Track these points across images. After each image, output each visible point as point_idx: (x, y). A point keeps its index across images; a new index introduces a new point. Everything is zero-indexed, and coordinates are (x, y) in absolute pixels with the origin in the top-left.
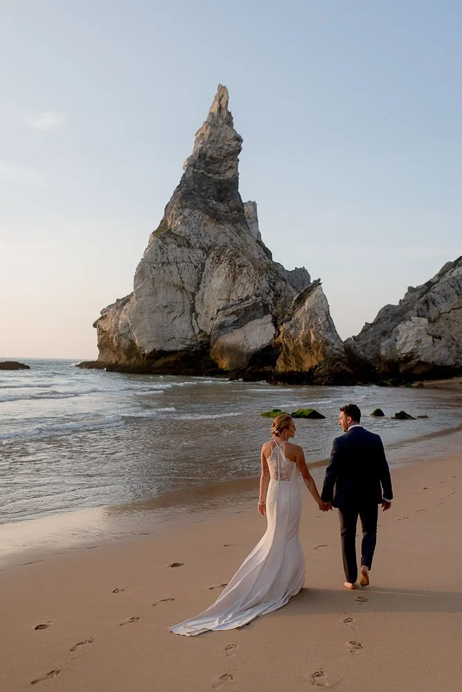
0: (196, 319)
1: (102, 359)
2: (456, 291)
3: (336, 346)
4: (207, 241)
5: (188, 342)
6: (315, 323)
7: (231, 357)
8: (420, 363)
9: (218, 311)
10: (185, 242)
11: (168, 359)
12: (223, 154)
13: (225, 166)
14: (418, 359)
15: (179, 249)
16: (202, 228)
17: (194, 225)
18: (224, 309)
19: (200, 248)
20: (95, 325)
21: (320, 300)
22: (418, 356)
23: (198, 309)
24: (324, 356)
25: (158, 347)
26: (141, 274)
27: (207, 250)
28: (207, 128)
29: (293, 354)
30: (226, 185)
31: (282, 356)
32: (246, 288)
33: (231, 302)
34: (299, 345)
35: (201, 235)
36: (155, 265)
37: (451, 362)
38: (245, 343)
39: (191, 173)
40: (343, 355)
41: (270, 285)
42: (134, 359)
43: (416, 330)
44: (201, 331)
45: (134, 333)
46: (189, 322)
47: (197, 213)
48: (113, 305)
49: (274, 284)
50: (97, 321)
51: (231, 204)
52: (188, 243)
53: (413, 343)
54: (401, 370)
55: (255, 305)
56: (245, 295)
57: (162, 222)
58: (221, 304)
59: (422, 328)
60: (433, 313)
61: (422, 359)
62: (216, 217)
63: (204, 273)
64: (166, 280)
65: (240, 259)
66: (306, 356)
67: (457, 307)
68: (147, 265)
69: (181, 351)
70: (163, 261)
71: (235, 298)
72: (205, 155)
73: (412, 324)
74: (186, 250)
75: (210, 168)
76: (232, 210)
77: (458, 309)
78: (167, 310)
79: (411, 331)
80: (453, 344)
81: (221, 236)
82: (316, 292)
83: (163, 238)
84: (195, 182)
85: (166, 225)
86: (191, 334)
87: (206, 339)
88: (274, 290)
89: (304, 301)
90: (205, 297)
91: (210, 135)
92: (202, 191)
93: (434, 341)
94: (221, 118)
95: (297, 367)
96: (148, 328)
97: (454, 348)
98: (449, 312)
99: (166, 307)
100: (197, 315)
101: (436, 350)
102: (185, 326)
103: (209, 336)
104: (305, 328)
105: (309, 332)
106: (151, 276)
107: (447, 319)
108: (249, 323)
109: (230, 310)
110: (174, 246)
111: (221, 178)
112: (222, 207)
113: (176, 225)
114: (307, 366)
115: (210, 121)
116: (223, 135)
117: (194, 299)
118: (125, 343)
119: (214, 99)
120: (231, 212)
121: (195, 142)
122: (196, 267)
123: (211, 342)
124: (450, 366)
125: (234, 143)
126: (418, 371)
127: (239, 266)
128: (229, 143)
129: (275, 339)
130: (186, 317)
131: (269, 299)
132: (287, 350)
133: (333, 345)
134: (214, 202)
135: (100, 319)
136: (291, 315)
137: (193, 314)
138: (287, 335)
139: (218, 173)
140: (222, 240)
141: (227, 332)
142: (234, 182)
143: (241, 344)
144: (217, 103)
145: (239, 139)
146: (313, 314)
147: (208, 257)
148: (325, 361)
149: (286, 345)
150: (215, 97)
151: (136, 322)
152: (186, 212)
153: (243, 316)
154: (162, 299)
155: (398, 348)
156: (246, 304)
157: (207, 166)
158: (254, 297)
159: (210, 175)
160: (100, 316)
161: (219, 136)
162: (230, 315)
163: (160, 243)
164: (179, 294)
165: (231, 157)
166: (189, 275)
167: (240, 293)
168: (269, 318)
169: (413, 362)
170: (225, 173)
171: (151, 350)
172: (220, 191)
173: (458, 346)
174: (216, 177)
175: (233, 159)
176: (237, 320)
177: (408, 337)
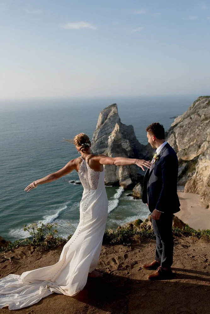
0: (116, 177)
5: (115, 181)
7: (124, 186)
23: (116, 175)
25: (109, 182)
47: (114, 153)
56: (126, 175)
58: (121, 176)
64: (110, 169)
69: (113, 182)
71: (124, 175)
72: (115, 140)
76: (120, 150)
78: (110, 175)
84: (113, 146)
86: (115, 179)
90: (118, 173)
95: (136, 195)
96: (107, 178)
102: (114, 178)
104: (138, 190)
106: (107, 169)
117: (115, 172)
130: (114, 176)
139: (118, 143)
141: (123, 181)
152: (112, 153)
153: (126, 178)
154: (109, 173)
162: (123, 178)
164: (112, 172)
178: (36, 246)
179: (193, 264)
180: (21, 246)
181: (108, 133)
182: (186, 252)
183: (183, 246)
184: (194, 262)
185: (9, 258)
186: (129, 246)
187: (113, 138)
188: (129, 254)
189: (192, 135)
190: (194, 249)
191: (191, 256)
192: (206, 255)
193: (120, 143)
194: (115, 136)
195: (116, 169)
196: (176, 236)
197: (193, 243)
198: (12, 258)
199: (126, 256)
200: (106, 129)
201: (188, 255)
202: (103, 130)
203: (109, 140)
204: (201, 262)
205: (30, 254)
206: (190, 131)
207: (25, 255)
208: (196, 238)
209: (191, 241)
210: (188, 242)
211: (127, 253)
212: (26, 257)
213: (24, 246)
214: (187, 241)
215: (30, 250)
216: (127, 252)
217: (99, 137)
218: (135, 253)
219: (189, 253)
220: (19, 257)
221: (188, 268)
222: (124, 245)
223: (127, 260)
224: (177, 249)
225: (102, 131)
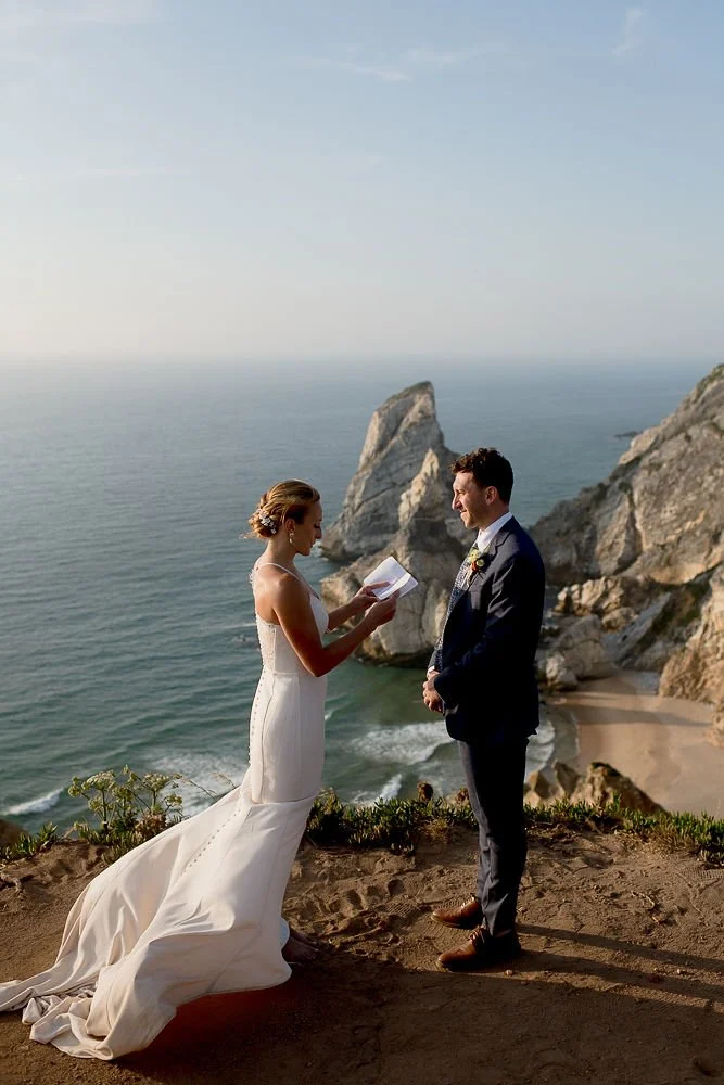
0: (423, 634)
5: (418, 648)
23: (425, 627)
25: (399, 651)
46: (419, 635)
47: (419, 553)
81: (436, 566)
86: (419, 643)
102: (416, 637)
112: (435, 541)
130: (417, 631)
134: (429, 539)
137: (421, 630)
139: (431, 517)
157: (423, 514)
159: (427, 520)
164: (411, 617)
171: (394, 652)
178: (106, 844)
179: (609, 919)
180: (57, 844)
181: (399, 483)
182: (593, 880)
183: (587, 861)
184: (615, 913)
185: (15, 880)
186: (409, 856)
187: (416, 500)
188: (407, 880)
189: (691, 498)
190: (620, 872)
191: (608, 894)
192: (656, 893)
193: (439, 518)
194: (424, 490)
195: (424, 607)
196: (569, 828)
197: (625, 852)
198: (25, 880)
199: (394, 887)
200: (393, 469)
201: (600, 890)
202: (384, 472)
203: (404, 508)
204: (638, 914)
205: (84, 869)
206: (685, 483)
207: (69, 871)
208: (634, 838)
209: (618, 846)
210: (606, 849)
211: (400, 878)
212: (71, 879)
213: (67, 844)
214: (604, 844)
215: (85, 856)
216: (401, 872)
217: (369, 495)
218: (427, 879)
219: (601, 884)
220: (49, 877)
221: (593, 928)
222: (393, 852)
223: (397, 900)
224: (566, 871)
225: (380, 476)
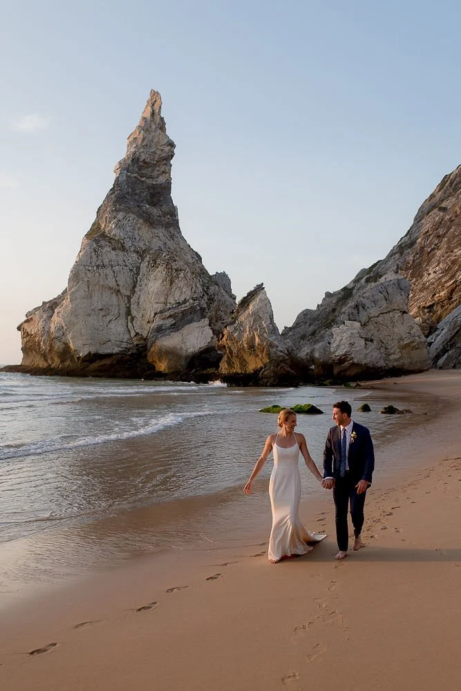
0: (132, 323)
1: (27, 363)
2: (385, 297)
3: (279, 349)
4: (141, 244)
5: (124, 345)
6: (260, 326)
7: (170, 360)
8: (353, 364)
9: (156, 314)
10: (120, 246)
11: (103, 362)
12: (156, 159)
13: (158, 171)
14: (351, 361)
15: (113, 252)
16: (136, 232)
17: (128, 229)
18: (161, 312)
19: (134, 251)
20: (19, 328)
21: (264, 304)
22: (352, 358)
23: (134, 313)
24: (269, 358)
25: (93, 350)
26: (75, 276)
27: (141, 254)
28: (140, 132)
29: (237, 357)
30: (159, 190)
31: (225, 358)
32: (183, 292)
33: (169, 306)
34: (243, 347)
35: (135, 239)
36: (90, 268)
37: (382, 363)
38: (183, 346)
39: (125, 177)
40: (287, 357)
41: (203, 289)
42: (68, 363)
43: (349, 333)
44: (137, 334)
45: (69, 336)
46: (125, 324)
47: (132, 216)
48: (39, 308)
49: (208, 288)
50: (22, 324)
51: (164, 208)
52: (123, 246)
53: (347, 345)
54: (336, 371)
55: (192, 308)
56: (182, 299)
57: (93, 225)
58: (159, 307)
59: (355, 331)
60: (363, 316)
61: (355, 361)
62: (150, 221)
63: (140, 276)
64: (102, 283)
65: (176, 263)
66: (250, 358)
67: (385, 311)
68: (82, 267)
69: (117, 354)
70: (97, 264)
71: (173, 302)
72: (138, 159)
73: (345, 328)
74: (121, 253)
75: (143, 172)
76: (165, 214)
77: (386, 313)
78: (102, 313)
79: (345, 334)
80: (382, 347)
81: (155, 240)
82: (260, 296)
83: (97, 241)
84: (128, 186)
85: (99, 228)
86: (126, 337)
87: (142, 342)
88: (207, 294)
89: (248, 305)
90: (142, 300)
91: (144, 139)
92: (136, 194)
93: (366, 344)
94: (154, 124)
95: (241, 368)
96: (83, 331)
97: (383, 350)
98: (378, 316)
99: (101, 310)
100: (133, 319)
101: (368, 352)
102: (121, 329)
103: (145, 339)
104: (249, 330)
105: (254, 335)
106: (86, 279)
107: (376, 323)
108: (187, 326)
109: (167, 314)
110: (109, 249)
111: (154, 183)
112: (155, 211)
113: (110, 228)
114: (251, 368)
115: (143, 125)
116: (156, 140)
117: (129, 301)
118: (58, 346)
119: (146, 104)
120: (164, 217)
121: (128, 146)
122: (131, 270)
123: (149, 345)
124: (381, 368)
125: (167, 149)
126: (353, 372)
127: (176, 270)
128: (162, 148)
129: (219, 342)
130: (122, 321)
131: (204, 303)
132: (231, 352)
133: (277, 347)
134: (148, 206)
135: (25, 322)
136: (235, 319)
137: (129, 317)
138: (230, 337)
139: (151, 177)
140: (156, 244)
141: (166, 336)
142: (167, 187)
143: (179, 347)
144: (149, 108)
145: (172, 145)
146: (257, 317)
147: (142, 260)
148: (270, 362)
149: (229, 348)
150: (148, 102)
151: (70, 324)
152: (120, 215)
153: (181, 319)
154: (97, 302)
155: (332, 350)
156: (183, 308)
157: (140, 170)
158: (191, 301)
159: (143, 179)
160: (26, 318)
161: (152, 141)
162: (168, 318)
163: (95, 246)
164: (114, 298)
165: (165, 162)
166: (124, 279)
167: (177, 296)
168: (206, 321)
169: (346, 364)
170: (158, 177)
171: (86, 353)
172: (153, 195)
173: (386, 349)
174: (149, 181)
175: (165, 164)
176: (175, 324)
177: (341, 340)
